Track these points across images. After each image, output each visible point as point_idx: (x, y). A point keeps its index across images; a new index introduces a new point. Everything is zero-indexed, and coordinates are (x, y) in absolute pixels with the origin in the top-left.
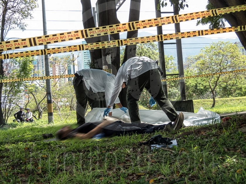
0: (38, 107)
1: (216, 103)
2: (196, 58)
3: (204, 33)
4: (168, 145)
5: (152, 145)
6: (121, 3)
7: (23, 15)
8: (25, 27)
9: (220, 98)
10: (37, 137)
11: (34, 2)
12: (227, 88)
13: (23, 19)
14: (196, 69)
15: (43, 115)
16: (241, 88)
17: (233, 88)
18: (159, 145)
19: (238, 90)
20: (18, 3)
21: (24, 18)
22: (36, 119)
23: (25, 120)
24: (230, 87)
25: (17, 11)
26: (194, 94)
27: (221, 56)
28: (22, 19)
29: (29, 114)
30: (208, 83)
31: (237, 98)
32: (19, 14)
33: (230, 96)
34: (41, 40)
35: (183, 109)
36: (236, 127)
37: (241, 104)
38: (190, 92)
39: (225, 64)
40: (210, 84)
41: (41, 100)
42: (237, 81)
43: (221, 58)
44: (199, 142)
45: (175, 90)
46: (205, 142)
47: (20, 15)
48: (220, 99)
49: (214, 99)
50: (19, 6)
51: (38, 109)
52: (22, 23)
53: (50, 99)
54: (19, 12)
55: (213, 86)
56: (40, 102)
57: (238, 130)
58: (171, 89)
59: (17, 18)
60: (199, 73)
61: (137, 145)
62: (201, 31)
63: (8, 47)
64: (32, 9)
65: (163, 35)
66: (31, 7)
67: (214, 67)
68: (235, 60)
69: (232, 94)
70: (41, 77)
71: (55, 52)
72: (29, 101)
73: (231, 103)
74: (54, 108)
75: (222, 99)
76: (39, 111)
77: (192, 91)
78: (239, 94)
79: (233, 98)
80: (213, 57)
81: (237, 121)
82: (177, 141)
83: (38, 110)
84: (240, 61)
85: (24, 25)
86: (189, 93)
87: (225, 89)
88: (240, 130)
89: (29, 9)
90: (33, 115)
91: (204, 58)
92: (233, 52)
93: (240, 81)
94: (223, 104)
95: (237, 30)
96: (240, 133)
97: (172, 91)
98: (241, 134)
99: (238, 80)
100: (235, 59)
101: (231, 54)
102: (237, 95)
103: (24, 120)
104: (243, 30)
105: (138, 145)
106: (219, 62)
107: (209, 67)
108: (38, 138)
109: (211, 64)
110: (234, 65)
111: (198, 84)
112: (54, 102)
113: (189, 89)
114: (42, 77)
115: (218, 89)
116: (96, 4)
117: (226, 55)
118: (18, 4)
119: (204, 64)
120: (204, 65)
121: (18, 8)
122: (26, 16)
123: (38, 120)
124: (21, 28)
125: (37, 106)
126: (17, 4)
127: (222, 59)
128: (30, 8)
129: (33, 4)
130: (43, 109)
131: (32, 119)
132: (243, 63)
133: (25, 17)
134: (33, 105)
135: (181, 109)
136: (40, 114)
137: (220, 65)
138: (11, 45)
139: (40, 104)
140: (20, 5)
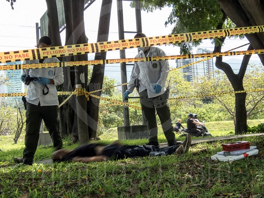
16: (180, 115)
34: (46, 53)
35: (146, 134)
45: (114, 116)
63: (7, 58)
135: (143, 134)
138: (11, 57)
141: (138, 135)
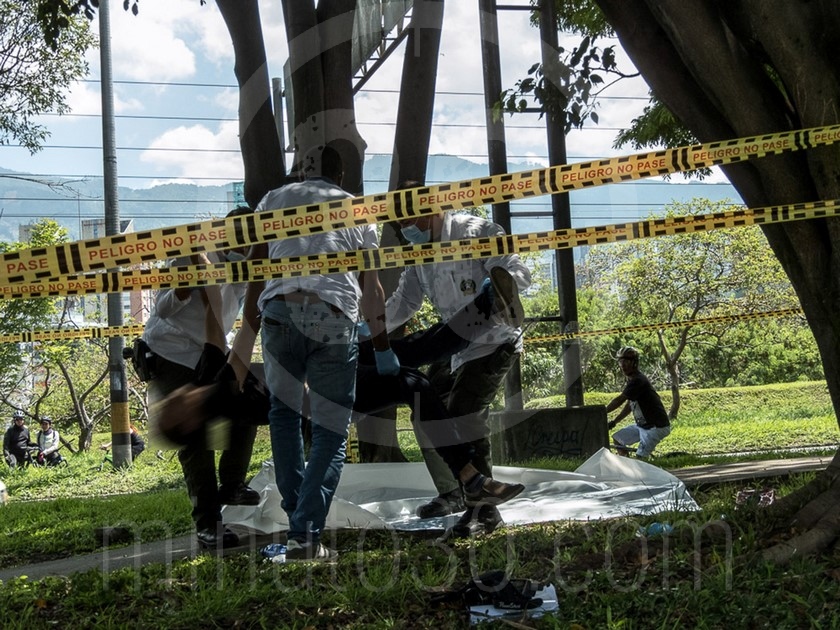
0: (77, 412)
1: (682, 405)
2: (618, 253)
3: (653, 229)
4: (529, 608)
5: (473, 609)
6: (368, 70)
7: (35, 99)
8: (40, 140)
9: (695, 386)
10: (77, 538)
11: (72, 57)
12: (721, 353)
13: (34, 112)
14: (616, 289)
15: (96, 437)
16: (765, 356)
17: (738, 354)
18: (497, 607)
19: (756, 360)
20: (17, 58)
21: (37, 109)
22: (72, 451)
23: (34, 458)
24: (729, 350)
25: (13, 84)
26: (609, 374)
27: (701, 247)
28: (30, 112)
29: (51, 436)
30: (656, 335)
31: (752, 387)
32: (19, 94)
33: (730, 381)
36: (755, 542)
37: (765, 408)
38: (596, 365)
39: (715, 275)
40: (661, 342)
41: (91, 385)
42: (752, 330)
43: (699, 254)
44: (634, 603)
46: (652, 604)
47: (25, 98)
48: (694, 391)
49: (675, 390)
50: (22, 69)
51: (79, 417)
52: (29, 126)
53: (120, 388)
54: (20, 88)
55: (673, 345)
56: (87, 393)
57: (760, 556)
58: (530, 355)
59: (14, 108)
60: (626, 302)
61: (421, 605)
62: (641, 225)
64: (65, 80)
65: (515, 239)
66: (64, 74)
67: (675, 284)
68: (749, 264)
69: (737, 375)
70: (94, 330)
71: (149, 283)
72: (48, 389)
73: (732, 407)
74: (134, 412)
75: (702, 390)
76: (81, 425)
77: (603, 363)
78: (757, 373)
79: (739, 388)
80: (675, 250)
81: (760, 519)
82: (557, 591)
83: (78, 419)
84: (762, 264)
85: (38, 134)
86: (593, 367)
87: (712, 355)
88: (767, 555)
89: (54, 81)
90: (61, 439)
91: (645, 253)
92: (741, 234)
93: (762, 332)
94: (705, 409)
95: (763, 220)
96: (770, 567)
97: (535, 363)
98: (772, 573)
99: (756, 327)
100: (747, 257)
101: (736, 242)
102: (754, 377)
103: (29, 460)
104: (780, 218)
105: (424, 603)
106: (695, 266)
107: (660, 284)
108: (79, 543)
109: (669, 274)
110: (741, 279)
111: (623, 340)
112: (133, 393)
113: (594, 354)
114: (99, 330)
115: (688, 357)
116: (284, 67)
117: (718, 244)
118: (17, 63)
119: (642, 274)
120: (643, 276)
121: (20, 74)
122: (46, 103)
123: (78, 454)
124: (28, 145)
125: (76, 406)
126: (15, 60)
127: (704, 258)
128: (58, 75)
129: (70, 62)
130: (95, 418)
131: (56, 455)
132: (773, 271)
133: (40, 105)
134: (60, 404)
136: (85, 436)
137: (697, 279)
139: (87, 400)
140: (25, 65)
141: (548, 440)
